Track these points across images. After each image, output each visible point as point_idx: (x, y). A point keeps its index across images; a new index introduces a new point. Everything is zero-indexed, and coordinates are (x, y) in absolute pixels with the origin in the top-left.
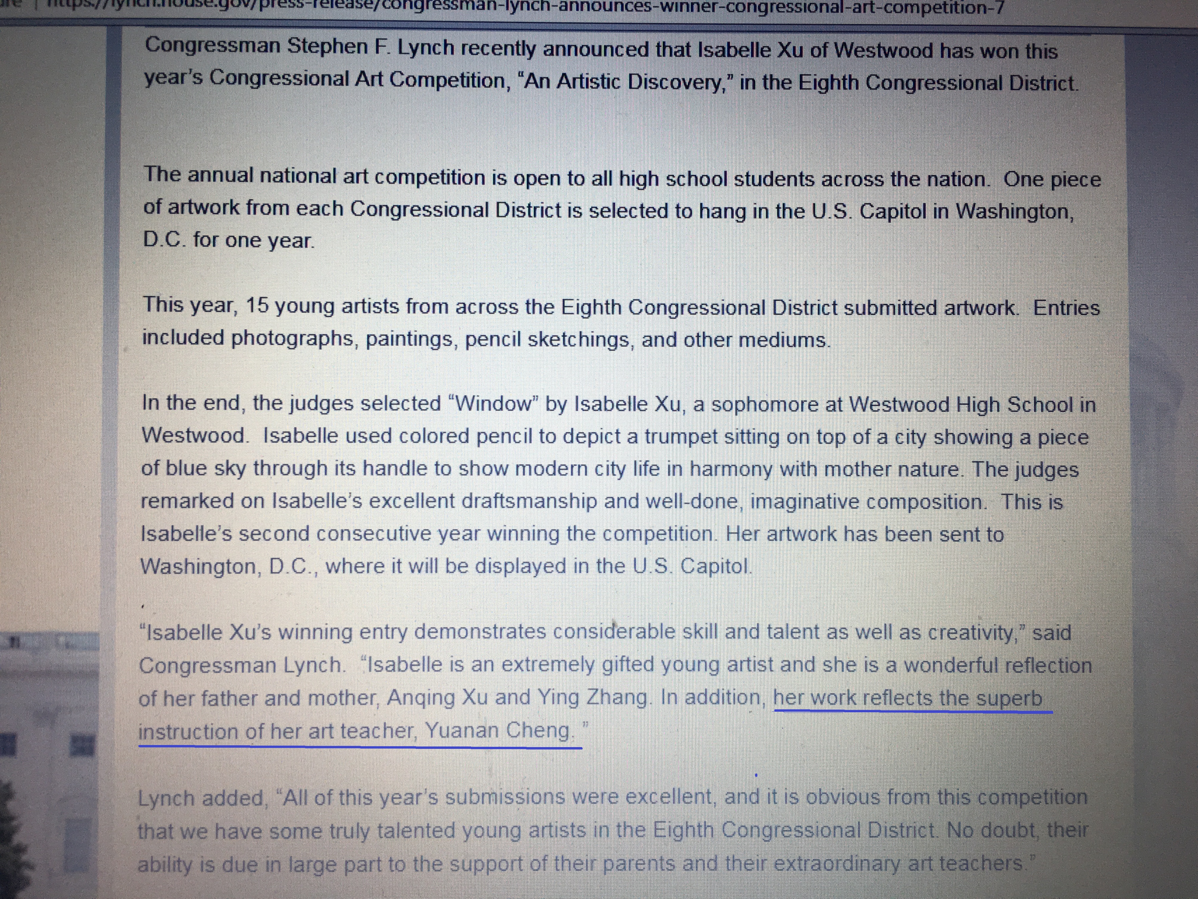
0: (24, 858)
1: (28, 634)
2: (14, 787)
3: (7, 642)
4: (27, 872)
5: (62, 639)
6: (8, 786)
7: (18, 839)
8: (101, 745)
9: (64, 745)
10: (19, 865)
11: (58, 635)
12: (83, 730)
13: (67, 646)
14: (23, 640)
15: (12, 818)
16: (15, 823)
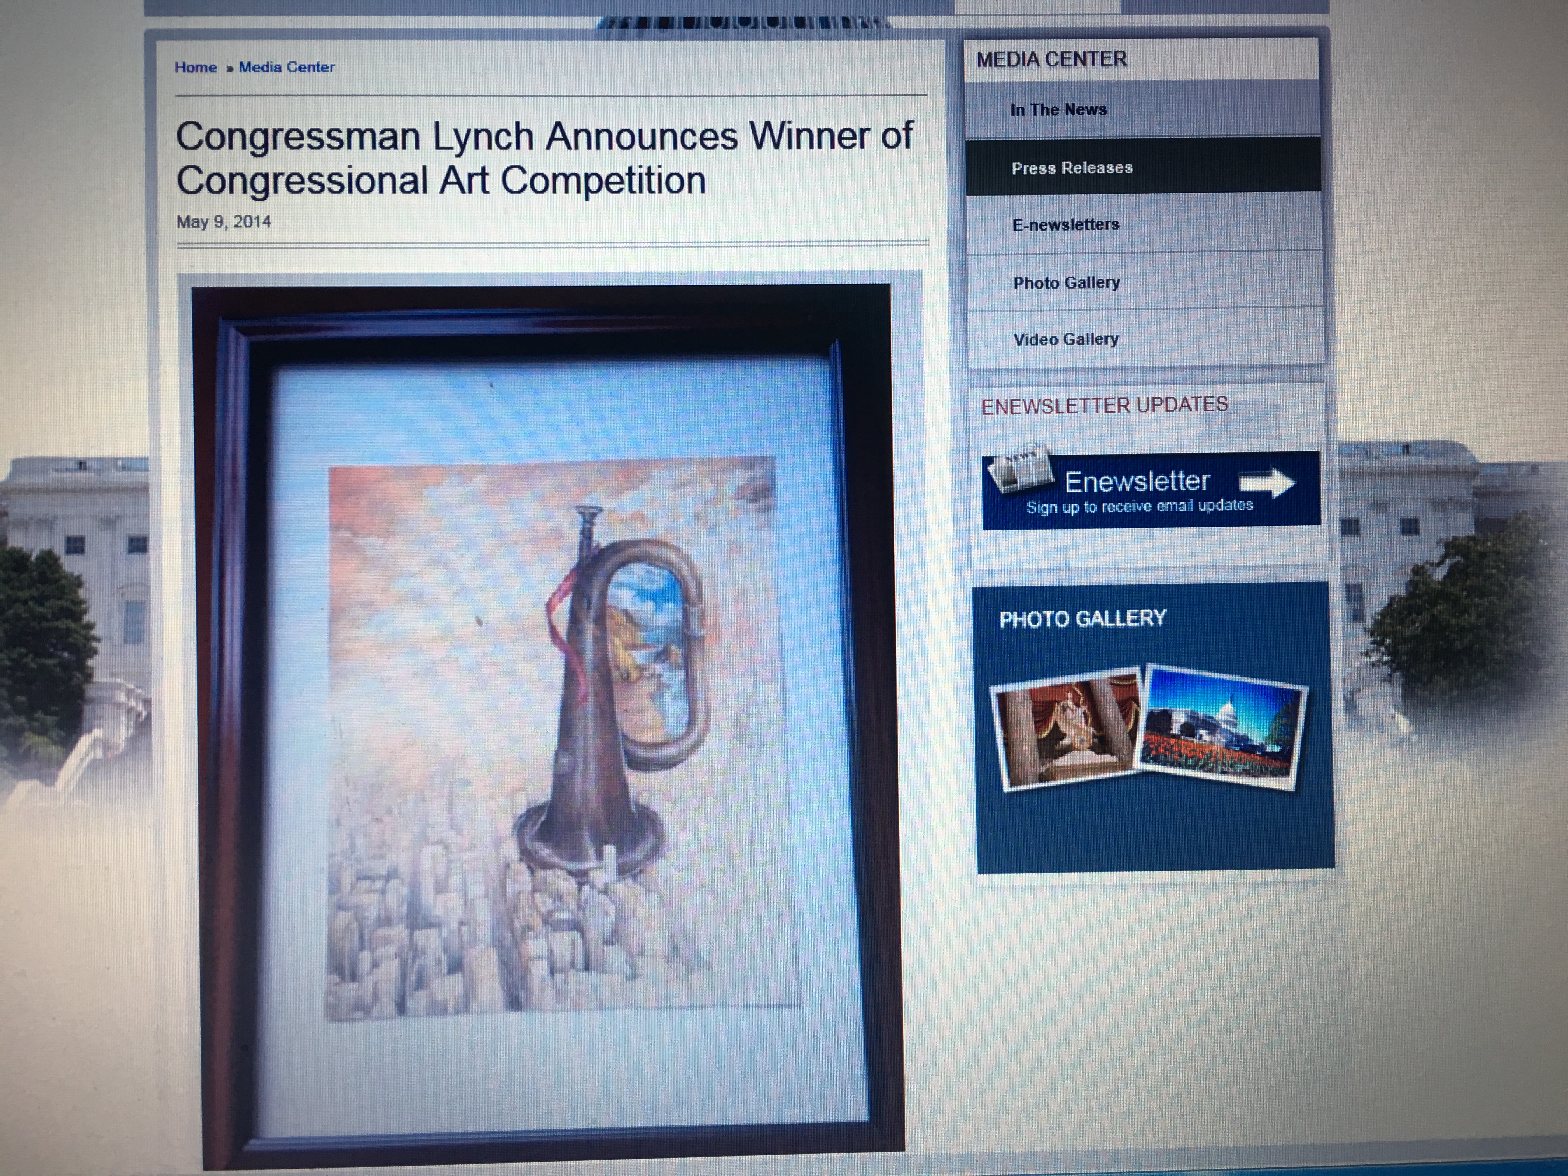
0: (95, 632)
1: (92, 459)
2: (84, 579)
3: (76, 466)
4: (95, 644)
5: (120, 463)
6: (79, 577)
7: (87, 618)
8: (152, 544)
9: (122, 545)
10: (88, 639)
11: (117, 459)
12: (136, 532)
13: (124, 468)
14: (89, 464)
15: (82, 602)
16: (84, 606)
